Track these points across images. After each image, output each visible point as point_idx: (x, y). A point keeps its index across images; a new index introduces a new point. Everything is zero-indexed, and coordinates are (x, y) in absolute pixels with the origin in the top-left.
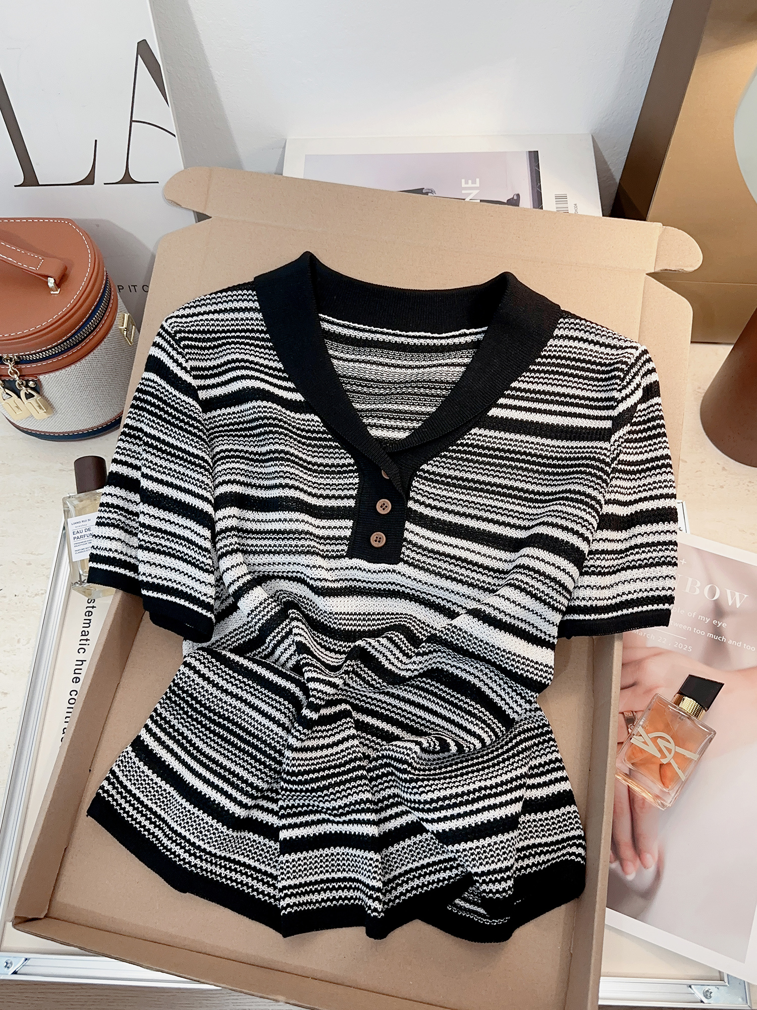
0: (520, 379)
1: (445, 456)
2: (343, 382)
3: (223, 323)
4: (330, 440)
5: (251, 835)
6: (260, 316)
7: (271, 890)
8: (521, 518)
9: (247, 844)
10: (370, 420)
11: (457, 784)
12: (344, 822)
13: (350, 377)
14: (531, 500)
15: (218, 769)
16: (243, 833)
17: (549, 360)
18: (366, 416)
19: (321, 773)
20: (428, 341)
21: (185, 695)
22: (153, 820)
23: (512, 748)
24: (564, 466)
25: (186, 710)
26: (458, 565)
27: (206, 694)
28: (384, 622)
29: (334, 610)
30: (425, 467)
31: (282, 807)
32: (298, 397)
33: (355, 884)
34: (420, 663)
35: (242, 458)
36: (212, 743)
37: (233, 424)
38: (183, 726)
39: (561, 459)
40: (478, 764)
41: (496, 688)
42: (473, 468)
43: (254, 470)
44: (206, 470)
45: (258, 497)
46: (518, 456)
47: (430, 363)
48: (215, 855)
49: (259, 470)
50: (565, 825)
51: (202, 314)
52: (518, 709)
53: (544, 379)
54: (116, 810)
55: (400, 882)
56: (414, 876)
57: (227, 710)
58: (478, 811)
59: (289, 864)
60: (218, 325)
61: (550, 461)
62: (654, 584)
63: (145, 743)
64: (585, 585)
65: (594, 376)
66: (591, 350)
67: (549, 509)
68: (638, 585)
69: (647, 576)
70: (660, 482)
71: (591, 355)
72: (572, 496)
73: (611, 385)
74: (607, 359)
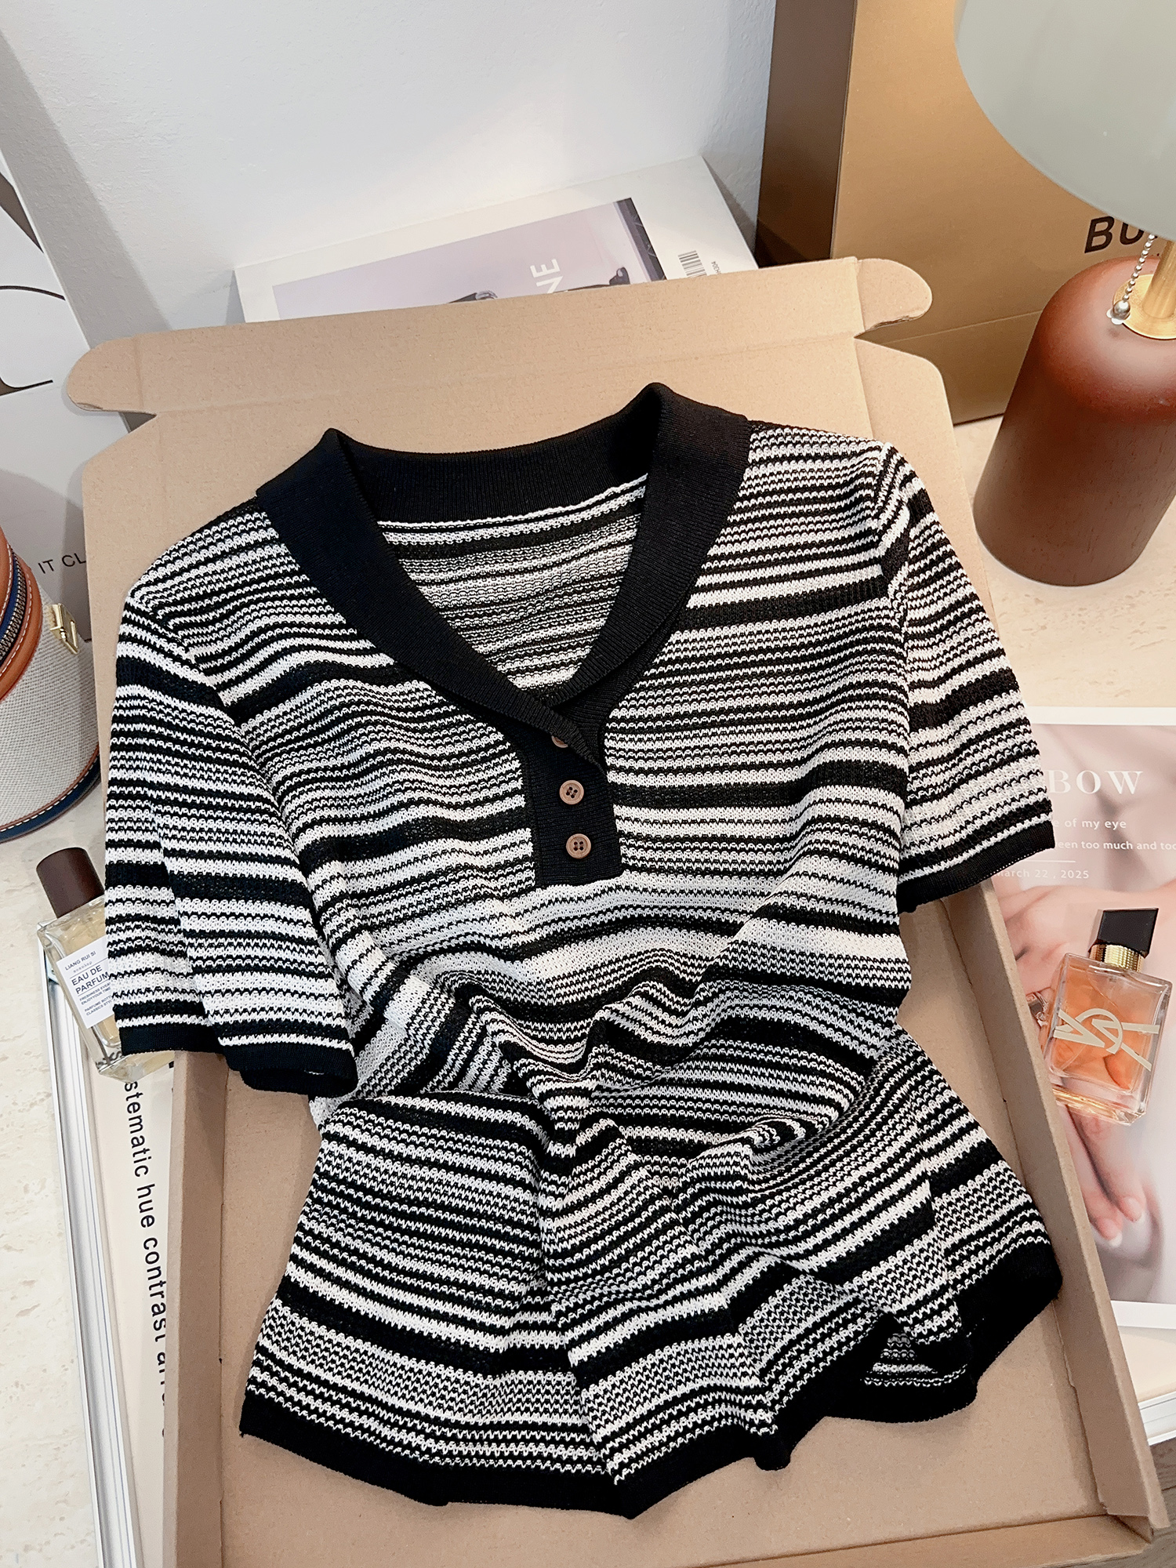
0: (719, 541)
1: (642, 688)
2: (448, 618)
3: (225, 575)
4: (454, 713)
5: (521, 1375)
6: (283, 549)
7: (582, 1452)
8: (785, 749)
9: (520, 1391)
10: (508, 666)
11: (824, 1184)
12: (667, 1303)
13: (456, 607)
14: (793, 718)
15: (436, 1287)
16: (508, 1376)
17: (753, 501)
18: (500, 660)
19: (608, 1239)
20: (561, 520)
21: (342, 1187)
22: (354, 1405)
23: (884, 1103)
24: (827, 653)
25: (351, 1210)
26: (714, 848)
27: (377, 1175)
28: (622, 972)
29: (544, 977)
30: (616, 713)
31: (559, 1314)
32: (383, 660)
33: (712, 1395)
34: (705, 1016)
35: (322, 780)
36: (411, 1250)
37: (289, 732)
38: (354, 1239)
39: (819, 643)
40: (842, 1144)
41: (830, 1020)
42: (690, 695)
43: (347, 794)
44: (272, 815)
45: (365, 835)
46: (753, 658)
47: (574, 552)
48: (476, 1427)
49: (354, 793)
50: (999, 1195)
51: (188, 570)
52: (874, 1041)
53: (754, 531)
54: (288, 1408)
55: (780, 1368)
56: (799, 1351)
57: (420, 1189)
58: (871, 1215)
59: (600, 1399)
60: (218, 581)
61: (803, 652)
62: (1016, 790)
63: (302, 1286)
64: (918, 820)
65: (828, 506)
66: (811, 470)
67: (827, 722)
68: (993, 799)
69: (1001, 781)
70: (975, 636)
71: (813, 478)
72: (858, 691)
73: (859, 512)
74: (838, 476)
